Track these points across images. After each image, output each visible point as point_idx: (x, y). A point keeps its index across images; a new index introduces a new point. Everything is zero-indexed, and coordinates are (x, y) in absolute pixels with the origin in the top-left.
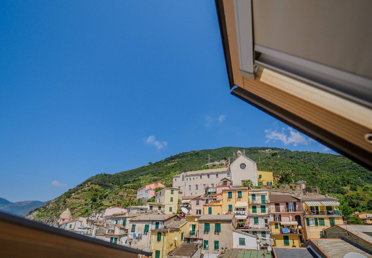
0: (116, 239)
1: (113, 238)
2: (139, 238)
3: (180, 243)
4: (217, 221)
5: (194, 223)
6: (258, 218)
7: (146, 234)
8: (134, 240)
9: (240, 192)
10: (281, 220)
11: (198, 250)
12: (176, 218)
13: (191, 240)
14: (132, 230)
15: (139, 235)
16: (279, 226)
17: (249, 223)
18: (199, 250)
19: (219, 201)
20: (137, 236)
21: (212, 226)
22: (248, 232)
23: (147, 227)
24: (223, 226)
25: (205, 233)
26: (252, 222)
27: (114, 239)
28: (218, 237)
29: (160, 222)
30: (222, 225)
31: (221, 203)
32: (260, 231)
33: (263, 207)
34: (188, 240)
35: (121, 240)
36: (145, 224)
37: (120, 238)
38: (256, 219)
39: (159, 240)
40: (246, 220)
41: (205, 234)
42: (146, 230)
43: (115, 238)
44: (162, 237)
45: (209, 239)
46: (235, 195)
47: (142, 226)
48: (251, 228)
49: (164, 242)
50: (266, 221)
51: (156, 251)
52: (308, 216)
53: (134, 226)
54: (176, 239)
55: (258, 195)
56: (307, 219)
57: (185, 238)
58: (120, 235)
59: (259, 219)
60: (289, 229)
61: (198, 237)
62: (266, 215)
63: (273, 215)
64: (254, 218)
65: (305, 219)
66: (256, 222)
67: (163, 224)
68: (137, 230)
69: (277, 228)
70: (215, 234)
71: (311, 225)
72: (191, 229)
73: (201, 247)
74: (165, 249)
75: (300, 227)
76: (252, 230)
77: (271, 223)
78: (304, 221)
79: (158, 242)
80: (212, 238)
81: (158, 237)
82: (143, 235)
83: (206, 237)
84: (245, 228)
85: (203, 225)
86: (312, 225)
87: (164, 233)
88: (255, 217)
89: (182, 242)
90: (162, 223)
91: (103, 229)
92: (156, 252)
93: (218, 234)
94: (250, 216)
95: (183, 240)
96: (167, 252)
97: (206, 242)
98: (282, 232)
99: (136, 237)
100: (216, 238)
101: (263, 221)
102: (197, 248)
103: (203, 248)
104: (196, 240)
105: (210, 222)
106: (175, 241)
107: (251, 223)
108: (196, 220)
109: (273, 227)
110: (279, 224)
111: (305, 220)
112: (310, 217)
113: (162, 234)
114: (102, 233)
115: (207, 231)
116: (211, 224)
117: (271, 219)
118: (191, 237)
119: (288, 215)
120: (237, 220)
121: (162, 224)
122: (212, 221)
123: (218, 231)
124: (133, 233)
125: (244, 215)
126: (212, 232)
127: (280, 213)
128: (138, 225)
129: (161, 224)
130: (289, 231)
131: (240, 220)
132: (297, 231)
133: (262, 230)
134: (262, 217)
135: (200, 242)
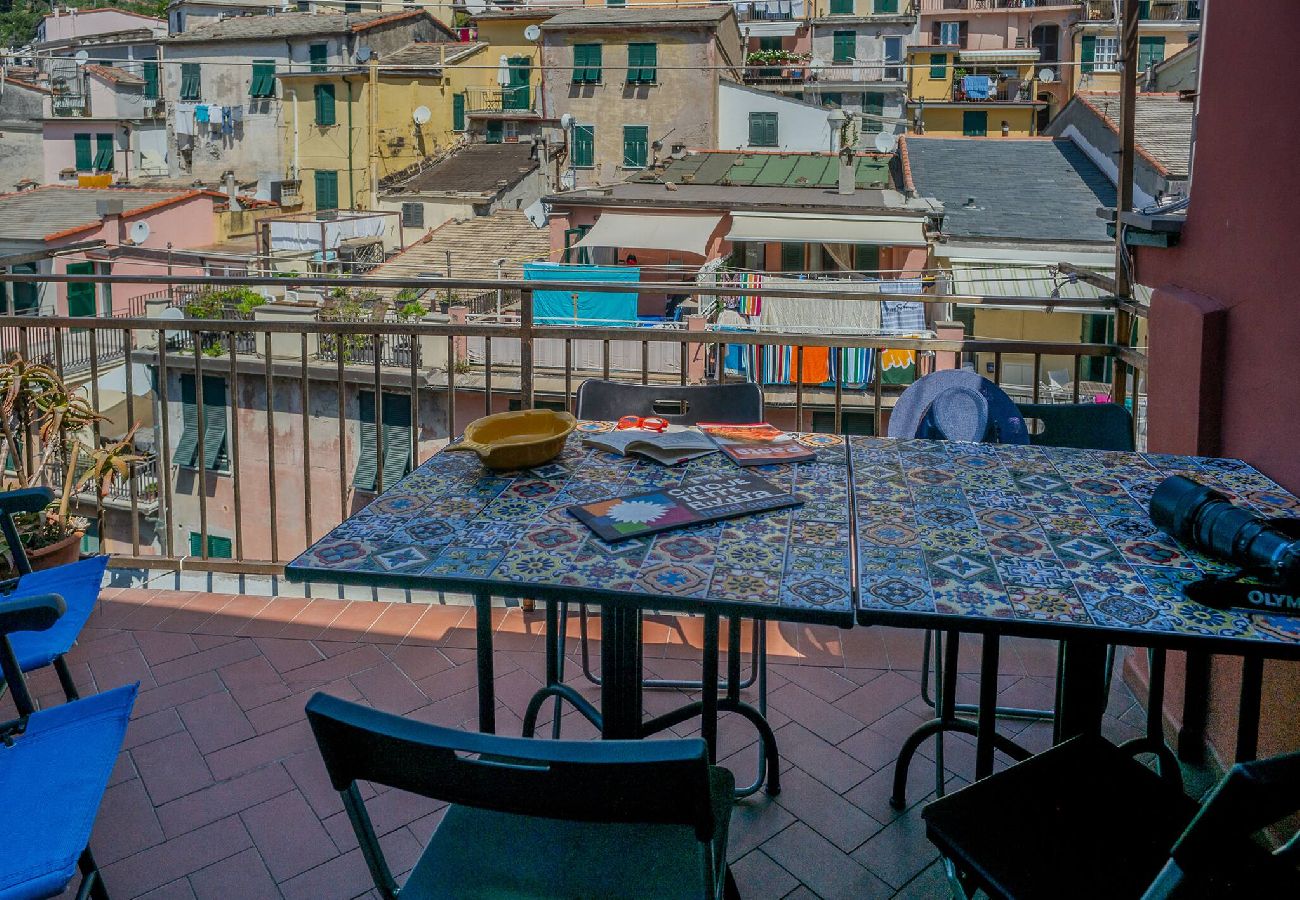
0: (105, 139)
1: (87, 137)
2: (229, 129)
3: (448, 143)
4: (637, 29)
5: (520, 52)
6: (853, 34)
7: (265, 109)
8: (204, 140)
10: (964, 45)
11: (538, 167)
12: (423, 26)
13: (505, 130)
14: (182, 92)
15: (226, 114)
16: (950, 67)
17: (806, 56)
18: (547, 167)
20: (215, 116)
21: (615, 56)
22: (798, 96)
23: (264, 73)
24: (671, 56)
25: (574, 94)
26: (823, 54)
27: (94, 143)
28: (643, 111)
29: (332, 45)
30: (663, 51)
32: (856, 94)
34: (494, 126)
35: (137, 145)
36: (249, 60)
37: (127, 133)
38: (845, 38)
39: (325, 119)
40: (792, 42)
41: (577, 96)
42: (263, 89)
43: (100, 137)
44: (341, 107)
45: (599, 118)
47: (239, 68)
48: (814, 78)
49: (351, 130)
50: (893, 47)
51: (318, 173)
52: (1092, 26)
53: (191, 73)
54: (422, 115)
56: (1089, 40)
57: (474, 120)
58: (121, 121)
59: (859, 38)
60: (993, 80)
61: (539, 114)
62: (894, 21)
63: (929, 24)
64: (837, 34)
65: (1078, 38)
66: (844, 54)
67: (351, 52)
68: (215, 92)
69: (938, 75)
70: (627, 95)
71: (1099, 70)
72: (504, 77)
73: (553, 156)
74: (360, 160)
75: (1047, 76)
76: (818, 87)
77: (914, 55)
78: (1073, 48)
79: (323, 134)
80: (613, 118)
81: (317, 105)
82: (246, 113)
83: (580, 112)
84: (785, 82)
85: (565, 55)
86: (1105, 69)
87: (350, 84)
88: (842, 30)
89: (459, 137)
90: (344, 47)
91: (22, 99)
92: (317, 178)
93: (643, 96)
94: (817, 26)
95: (466, 129)
96: (374, 176)
97: (584, 135)
98: (959, 95)
99: (214, 125)
100: (636, 112)
101: (877, 47)
102: (537, 160)
103: (567, 163)
104: (530, 124)
105: (605, 39)
106: (418, 125)
108: (532, 32)
109: (922, 70)
110: (950, 58)
111: (1078, 47)
112: (1101, 32)
113: (341, 89)
114: (23, 117)
115: (586, 81)
116: (606, 50)
117: (918, 37)
118: (504, 116)
120: (747, 41)
121: (345, 53)
122: (614, 32)
123: (640, 81)
124: (191, 107)
125: (787, 17)
126: (611, 87)
127: (964, 11)
128: (213, 67)
129: (340, 53)
130: (991, 88)
131: (766, 43)
132: (1029, 89)
133: (865, 89)
134: (874, 27)
135: (554, 136)
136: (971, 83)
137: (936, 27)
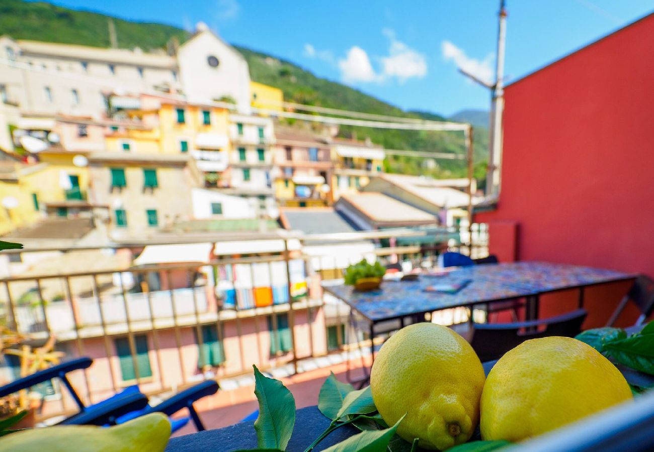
5: (74, 171)
6: (250, 169)
9: (207, 113)
10: (293, 175)
11: (96, 228)
13: (69, 211)
16: (291, 184)
17: (229, 178)
18: (102, 228)
19: (150, 130)
24: (163, 175)
25: (112, 192)
26: (238, 177)
28: (154, 200)
31: (156, 134)
32: (254, 194)
33: (261, 151)
34: (62, 210)
38: (247, 171)
40: (223, 173)
45: (128, 205)
46: (193, 118)
48: (235, 187)
50: (267, 175)
55: (251, 125)
57: (48, 207)
61: (91, 203)
62: (266, 166)
63: (280, 168)
64: (242, 169)
66: (247, 177)
70: (144, 193)
72: (66, 184)
73: (105, 222)
77: (277, 179)
80: (138, 204)
83: (117, 201)
85: (105, 175)
88: (244, 168)
89: (38, 215)
94: (234, 166)
95: (42, 210)
97: (120, 213)
98: (296, 195)
101: (261, 175)
107: (236, 179)
108: (80, 161)
109: (281, 185)
115: (119, 183)
117: (276, 173)
118: (69, 204)
119: (306, 169)
125: (219, 161)
127: (293, 163)
134: (259, 168)
135: (104, 214)
136: (300, 190)
137: (283, 169)
